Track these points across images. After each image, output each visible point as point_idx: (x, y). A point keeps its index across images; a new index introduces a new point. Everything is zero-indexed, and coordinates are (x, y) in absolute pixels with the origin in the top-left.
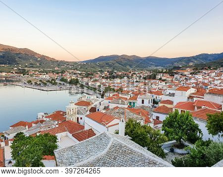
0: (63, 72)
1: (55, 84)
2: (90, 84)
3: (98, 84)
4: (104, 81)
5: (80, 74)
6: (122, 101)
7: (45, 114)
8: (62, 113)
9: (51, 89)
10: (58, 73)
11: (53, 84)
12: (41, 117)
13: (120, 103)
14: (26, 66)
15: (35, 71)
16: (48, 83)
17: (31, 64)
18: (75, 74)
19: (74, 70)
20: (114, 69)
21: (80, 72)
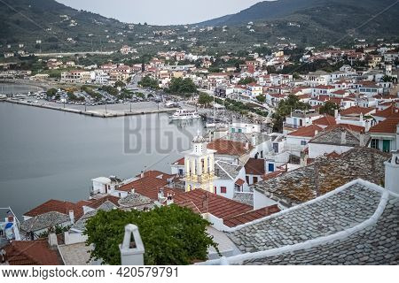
0: (144, 60)
1: (126, 95)
2: (228, 92)
3: (257, 91)
4: (274, 80)
5: (198, 64)
6: (350, 136)
7: (113, 180)
8: (160, 177)
9: (114, 113)
10: (130, 63)
11: (121, 97)
12: (102, 190)
13: (344, 140)
14: (38, 47)
15: (65, 60)
16: (106, 96)
17: (50, 40)
18: (181, 63)
19: (178, 50)
20: (304, 41)
21: (195, 58)
